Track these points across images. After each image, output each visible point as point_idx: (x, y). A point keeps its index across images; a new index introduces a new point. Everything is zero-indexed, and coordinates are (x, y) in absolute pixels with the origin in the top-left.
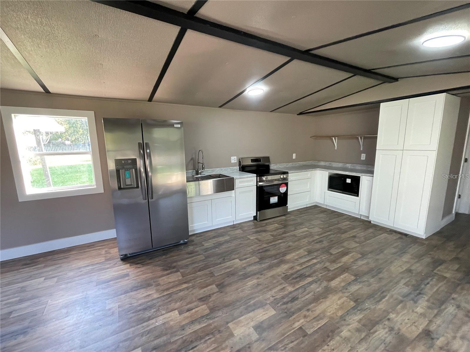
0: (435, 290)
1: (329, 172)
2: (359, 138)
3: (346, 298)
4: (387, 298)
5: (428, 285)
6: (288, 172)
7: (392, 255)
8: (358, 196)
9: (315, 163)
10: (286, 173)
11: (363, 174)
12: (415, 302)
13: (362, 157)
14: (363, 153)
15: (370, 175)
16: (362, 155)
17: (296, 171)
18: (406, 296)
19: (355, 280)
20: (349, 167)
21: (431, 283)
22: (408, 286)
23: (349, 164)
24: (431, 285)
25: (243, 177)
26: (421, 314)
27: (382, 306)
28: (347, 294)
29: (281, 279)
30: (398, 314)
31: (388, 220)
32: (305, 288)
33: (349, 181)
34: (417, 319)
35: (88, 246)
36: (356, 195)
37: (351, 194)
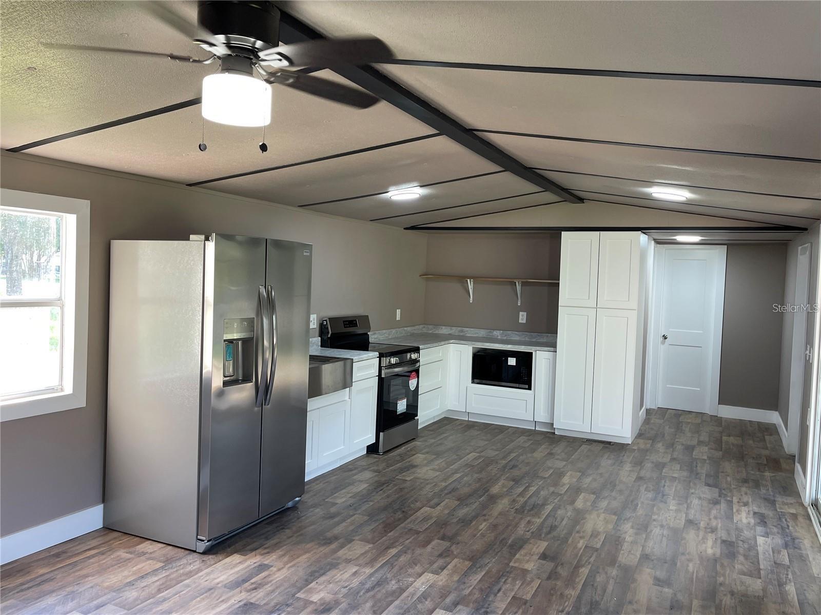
0: (674, 490)
1: (474, 346)
2: (517, 284)
3: (604, 514)
4: (639, 505)
5: (666, 487)
6: (419, 347)
7: (612, 466)
8: (530, 388)
9: (431, 330)
10: (417, 350)
11: (538, 348)
12: (666, 503)
13: (521, 317)
14: (521, 311)
15: (549, 348)
16: (521, 313)
17: (426, 345)
18: (654, 499)
19: (597, 497)
20: (499, 337)
21: (666, 484)
22: (649, 491)
23: (498, 331)
24: (668, 486)
25: (361, 358)
26: (676, 510)
27: (640, 512)
28: (602, 511)
29: (515, 514)
30: (659, 514)
31: (582, 423)
32: (554, 516)
33: (512, 361)
34: (675, 514)
35: (57, 555)
36: (527, 386)
37: (517, 385)
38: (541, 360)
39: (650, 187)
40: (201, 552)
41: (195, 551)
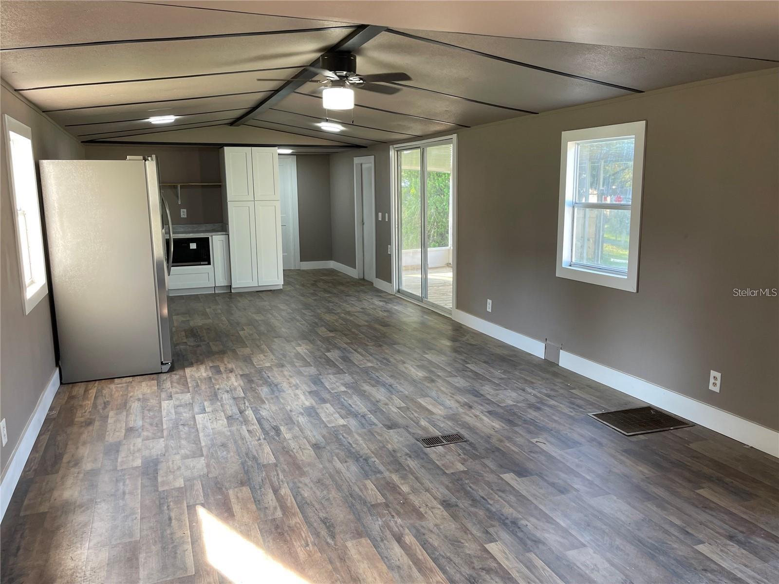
2: (178, 187)
11: (213, 233)
13: (182, 213)
15: (221, 233)
16: (182, 210)
31: (252, 281)
33: (193, 246)
36: (207, 263)
37: (199, 263)
38: (216, 242)
39: (320, 122)
40: (166, 371)
41: (162, 373)
